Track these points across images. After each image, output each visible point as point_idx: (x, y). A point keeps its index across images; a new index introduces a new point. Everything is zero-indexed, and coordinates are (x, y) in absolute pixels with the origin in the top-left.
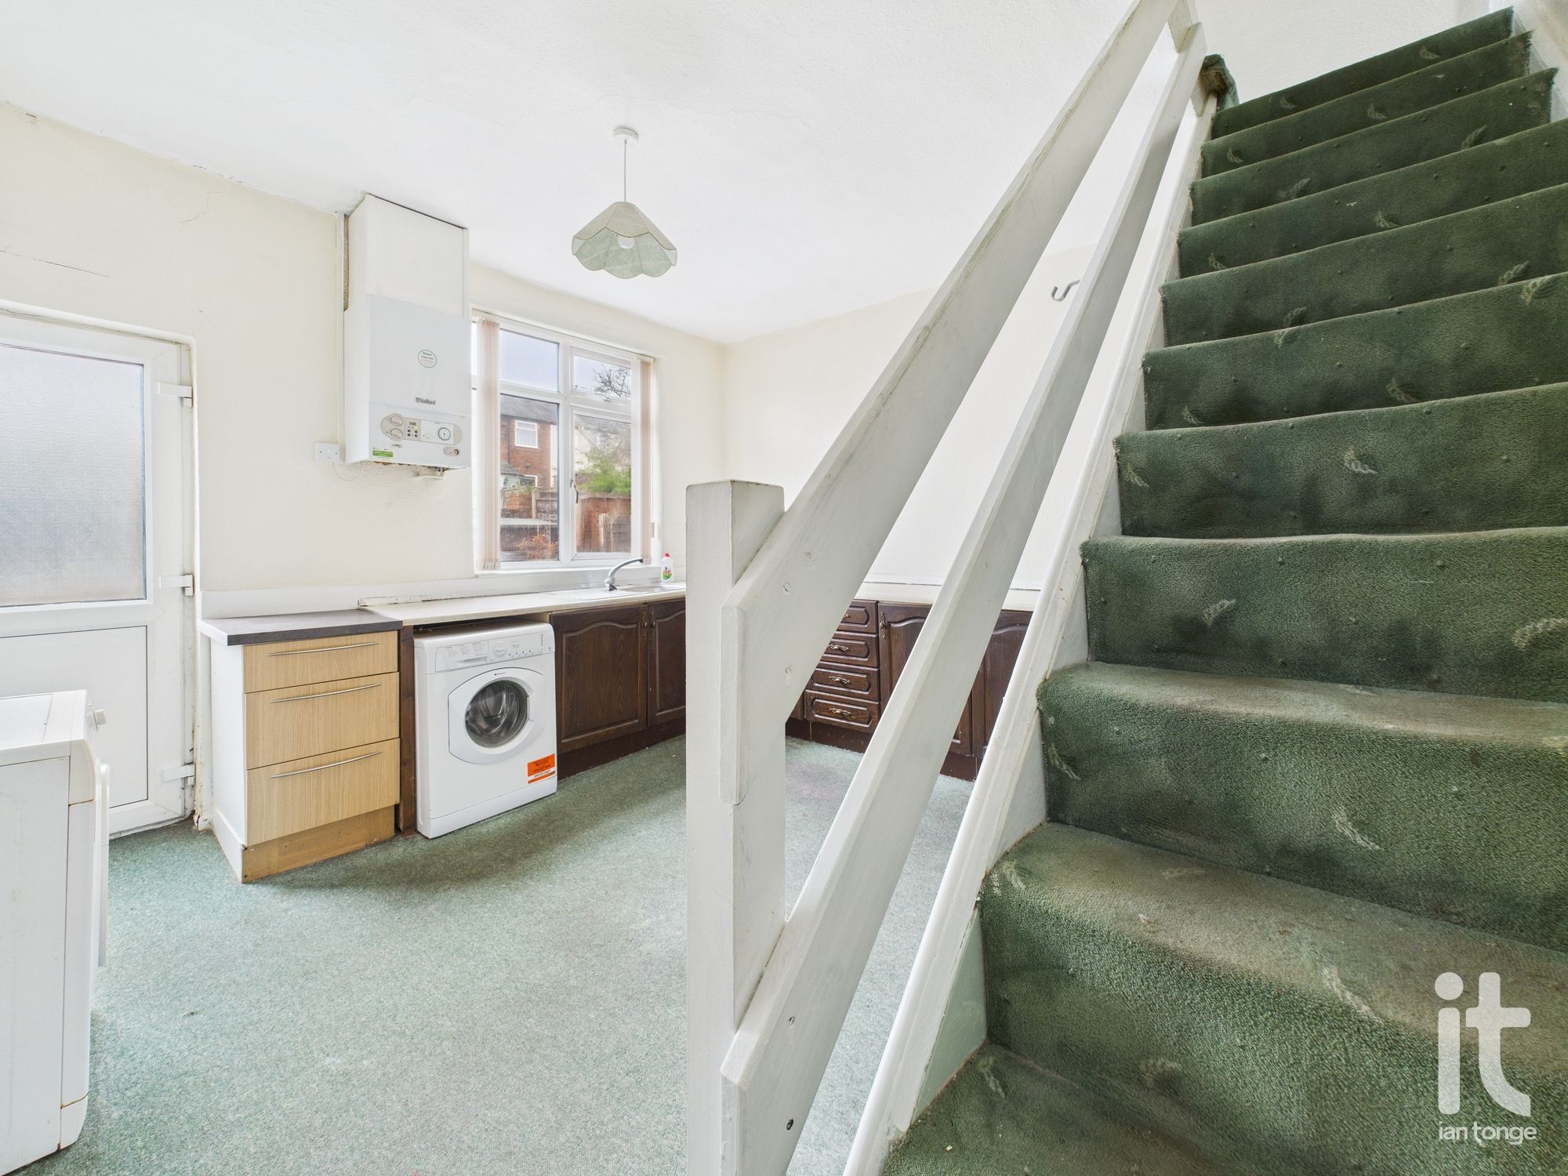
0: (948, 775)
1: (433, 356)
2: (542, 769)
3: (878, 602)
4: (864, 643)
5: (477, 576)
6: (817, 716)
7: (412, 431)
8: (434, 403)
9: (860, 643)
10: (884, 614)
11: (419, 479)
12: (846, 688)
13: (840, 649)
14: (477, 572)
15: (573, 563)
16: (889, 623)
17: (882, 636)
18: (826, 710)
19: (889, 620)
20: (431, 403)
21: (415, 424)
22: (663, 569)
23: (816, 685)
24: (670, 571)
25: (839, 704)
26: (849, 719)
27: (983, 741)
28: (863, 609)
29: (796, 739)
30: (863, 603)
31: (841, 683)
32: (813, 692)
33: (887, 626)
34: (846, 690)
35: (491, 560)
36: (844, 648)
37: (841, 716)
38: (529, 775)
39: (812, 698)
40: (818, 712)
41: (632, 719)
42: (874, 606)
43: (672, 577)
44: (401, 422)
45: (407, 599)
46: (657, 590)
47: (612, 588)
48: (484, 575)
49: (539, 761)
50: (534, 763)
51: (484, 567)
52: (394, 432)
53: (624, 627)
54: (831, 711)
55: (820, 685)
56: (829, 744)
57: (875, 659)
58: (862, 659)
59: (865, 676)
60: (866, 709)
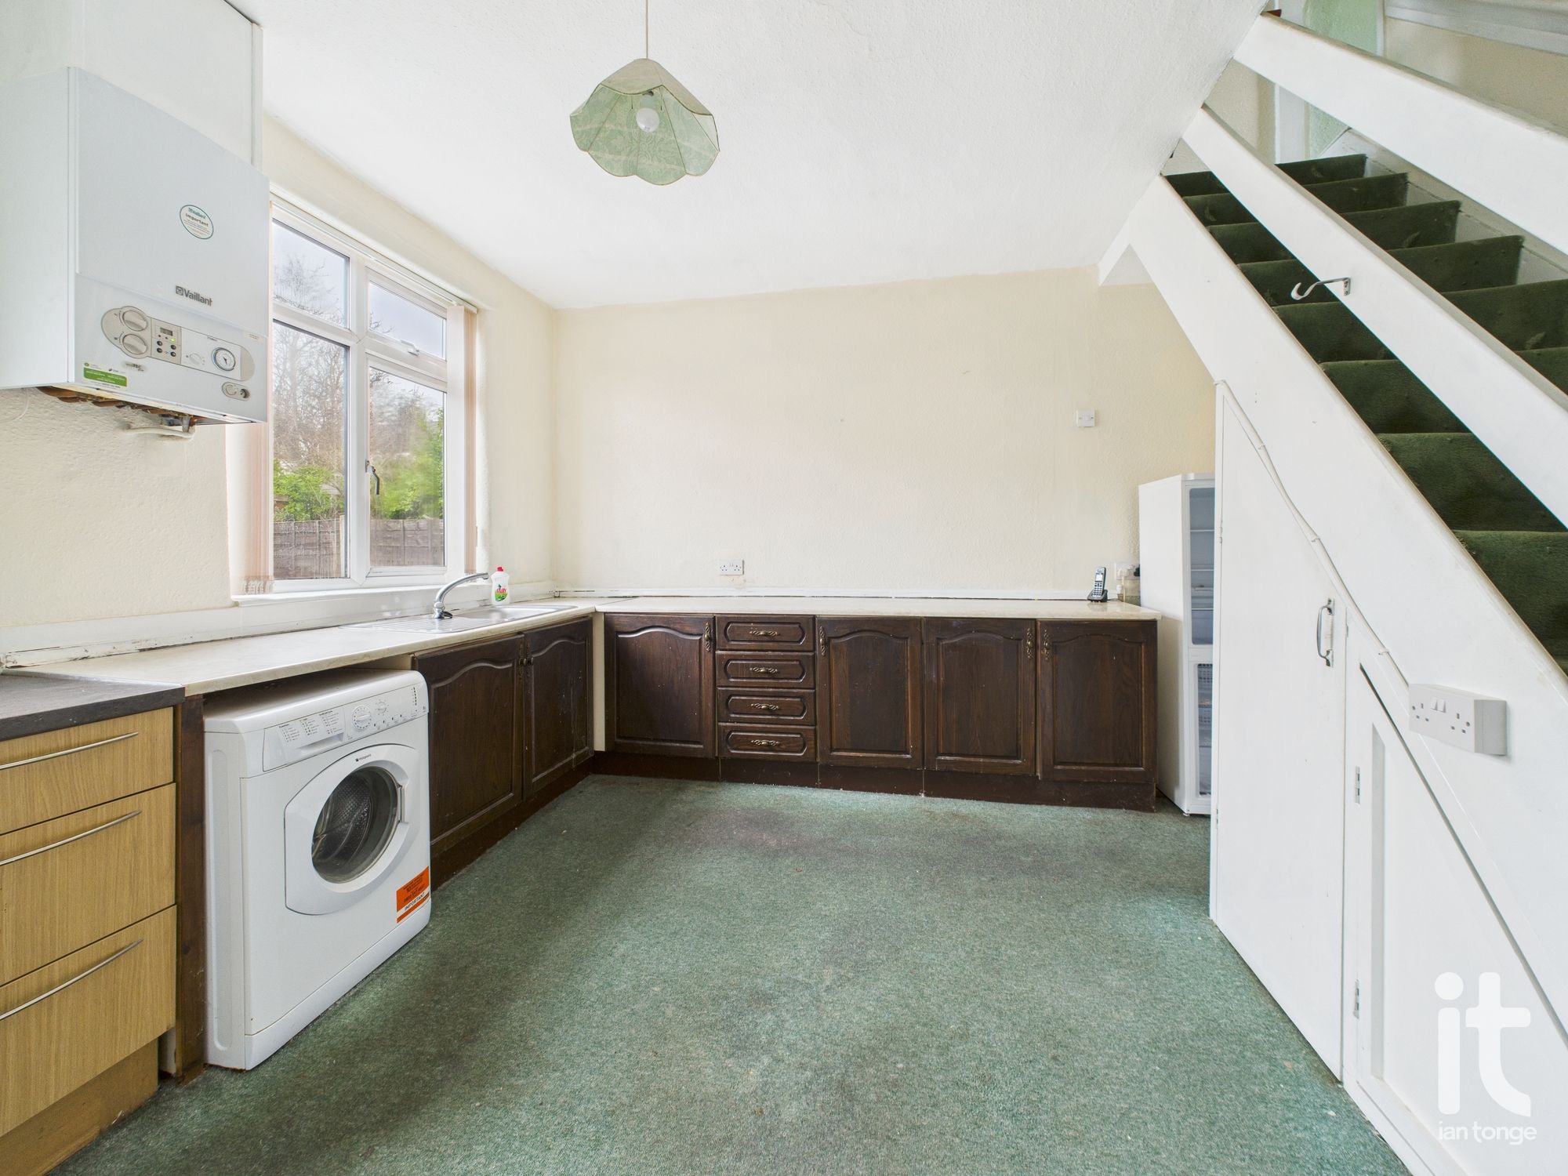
0: (892, 793)
1: (206, 221)
2: (415, 894)
3: (814, 617)
4: (798, 663)
5: (236, 604)
6: (733, 751)
7: (167, 344)
8: (210, 302)
9: (795, 663)
10: (823, 629)
11: (130, 434)
12: (774, 715)
13: (767, 672)
14: (234, 598)
15: (370, 582)
16: (830, 638)
17: (821, 651)
18: (747, 743)
19: (830, 635)
20: (203, 300)
21: (171, 333)
22: (495, 588)
23: (733, 715)
24: (504, 590)
25: (765, 735)
26: (777, 749)
27: (936, 752)
28: (797, 626)
29: (699, 783)
30: (797, 618)
31: (769, 711)
32: (728, 724)
33: (826, 643)
34: (774, 717)
35: (258, 578)
36: (772, 670)
37: (769, 747)
38: (399, 908)
39: (727, 731)
40: (735, 746)
41: (505, 794)
42: (811, 621)
43: (507, 599)
44: (144, 325)
45: (108, 649)
46: (495, 617)
47: (444, 615)
48: (248, 602)
49: (411, 883)
50: (404, 888)
51: (247, 591)
52: (129, 340)
53: (499, 667)
54: (754, 743)
55: (738, 716)
56: (744, 782)
57: (812, 679)
58: (795, 681)
59: (798, 700)
60: (799, 736)
